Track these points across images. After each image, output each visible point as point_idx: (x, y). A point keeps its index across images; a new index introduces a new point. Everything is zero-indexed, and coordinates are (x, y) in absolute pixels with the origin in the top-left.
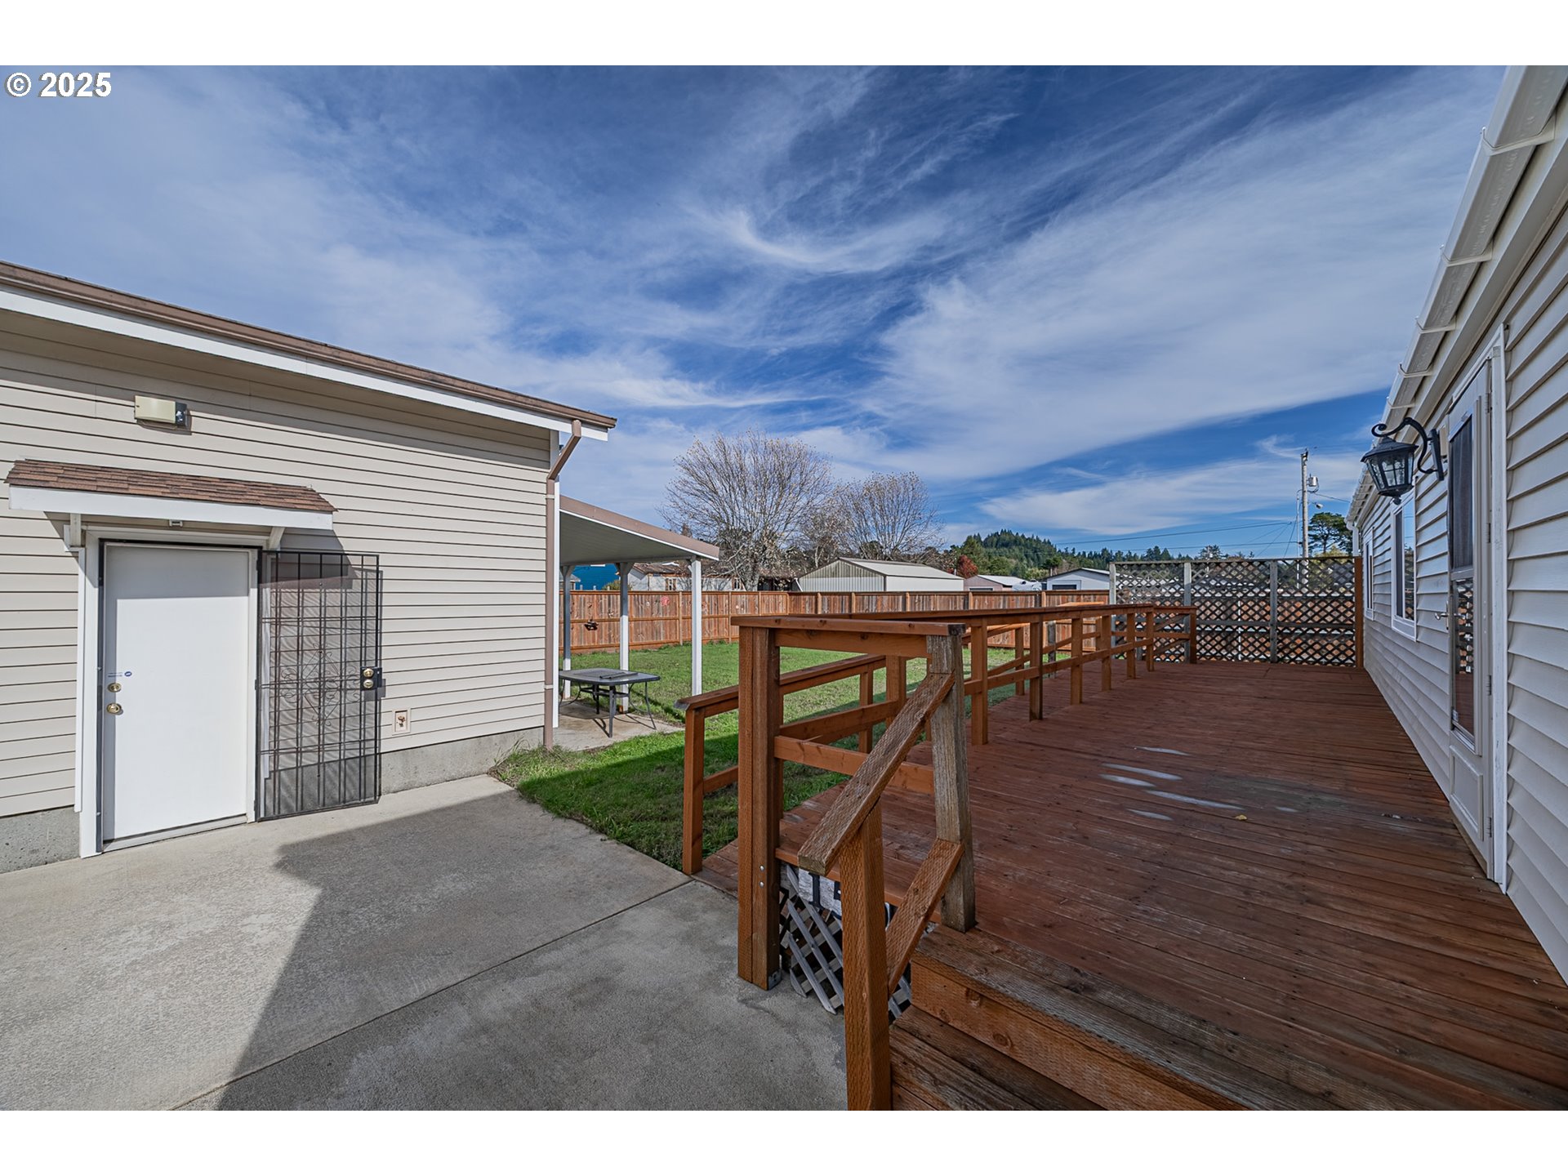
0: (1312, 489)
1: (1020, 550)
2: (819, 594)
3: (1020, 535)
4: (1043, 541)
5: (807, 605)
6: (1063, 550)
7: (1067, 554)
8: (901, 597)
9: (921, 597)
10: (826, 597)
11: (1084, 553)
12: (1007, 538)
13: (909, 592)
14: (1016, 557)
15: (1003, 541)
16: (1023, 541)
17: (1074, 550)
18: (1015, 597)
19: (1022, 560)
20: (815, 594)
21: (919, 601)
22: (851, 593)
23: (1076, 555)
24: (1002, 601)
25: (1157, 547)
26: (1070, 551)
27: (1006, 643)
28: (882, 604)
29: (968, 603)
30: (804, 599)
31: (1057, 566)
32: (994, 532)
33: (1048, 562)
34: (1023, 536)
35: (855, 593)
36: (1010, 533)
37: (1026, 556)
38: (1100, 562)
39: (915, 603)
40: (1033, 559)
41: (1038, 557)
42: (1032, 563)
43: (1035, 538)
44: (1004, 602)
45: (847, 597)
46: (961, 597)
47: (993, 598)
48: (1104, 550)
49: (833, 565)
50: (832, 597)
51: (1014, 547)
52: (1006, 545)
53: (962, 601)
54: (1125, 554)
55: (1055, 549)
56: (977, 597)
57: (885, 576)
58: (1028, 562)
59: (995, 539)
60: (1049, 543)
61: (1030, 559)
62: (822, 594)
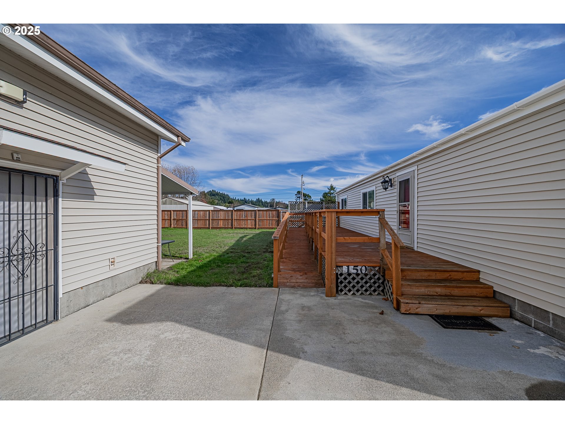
0: (304, 184)
1: (219, 197)
2: (172, 211)
3: (218, 192)
4: (226, 194)
5: (166, 215)
6: (232, 198)
7: (233, 199)
8: (208, 212)
9: (216, 212)
10: (175, 212)
11: (239, 199)
12: (214, 193)
13: (211, 210)
14: (217, 199)
15: (213, 194)
16: (219, 194)
17: (235, 198)
18: (248, 212)
19: (219, 201)
20: (170, 211)
23: (236, 199)
25: (259, 198)
26: (234, 198)
28: (200, 215)
29: (233, 214)
31: (233, 203)
32: (209, 190)
33: (230, 201)
34: (219, 192)
36: (215, 191)
37: (221, 199)
38: (243, 202)
39: (213, 214)
40: (223, 201)
41: (225, 200)
43: (223, 193)
44: (245, 213)
45: (185, 212)
47: (241, 212)
48: (245, 198)
50: (178, 212)
51: (216, 196)
52: (214, 195)
53: (231, 213)
54: (250, 200)
55: (230, 197)
56: (236, 212)
58: (221, 201)
59: (210, 193)
61: (222, 200)
62: (173, 211)
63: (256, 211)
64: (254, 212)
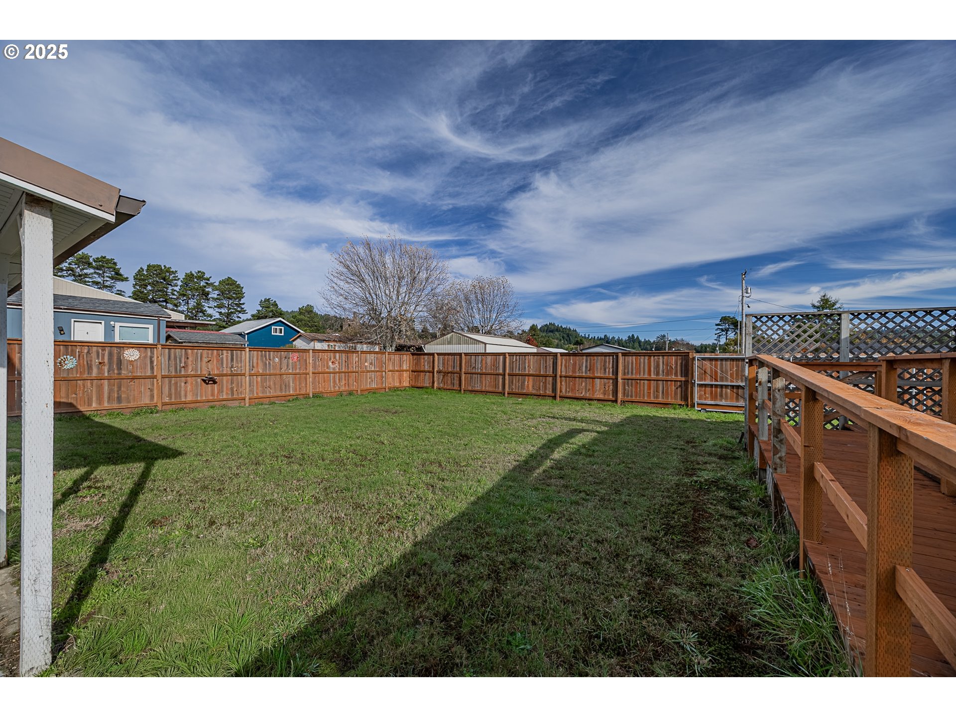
1: (560, 334)
2: (436, 355)
4: (572, 329)
5: (426, 364)
6: (583, 335)
7: (585, 337)
8: (501, 357)
9: (518, 357)
10: (441, 357)
11: (594, 337)
12: (553, 327)
13: (508, 353)
14: (557, 339)
15: (550, 329)
16: (561, 329)
17: (589, 335)
18: (595, 358)
19: (561, 340)
20: (433, 354)
21: (516, 360)
22: (461, 354)
23: (590, 337)
24: (584, 361)
25: (633, 335)
26: (587, 336)
27: (588, 395)
28: (486, 363)
29: (556, 362)
30: (424, 359)
31: (582, 344)
32: (545, 324)
33: (577, 341)
34: (561, 326)
35: (464, 353)
36: (554, 325)
37: (563, 337)
38: (603, 342)
39: (513, 362)
40: (567, 340)
41: (570, 339)
42: (566, 342)
43: (568, 328)
44: (586, 361)
45: (458, 357)
46: (551, 357)
47: (578, 358)
48: (605, 336)
49: (449, 336)
50: (446, 357)
51: (556, 333)
52: (552, 331)
53: (552, 360)
54: (616, 338)
55: (579, 334)
56: (564, 357)
57: (485, 344)
59: (546, 328)
60: (576, 331)
61: (565, 340)
62: (439, 354)
63: (617, 356)
64: (611, 357)
